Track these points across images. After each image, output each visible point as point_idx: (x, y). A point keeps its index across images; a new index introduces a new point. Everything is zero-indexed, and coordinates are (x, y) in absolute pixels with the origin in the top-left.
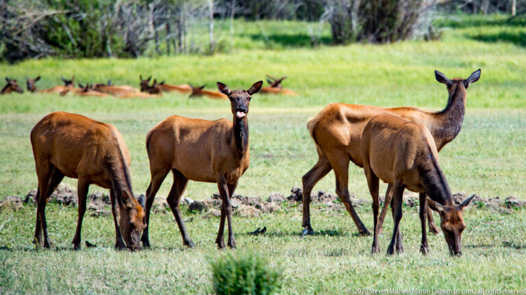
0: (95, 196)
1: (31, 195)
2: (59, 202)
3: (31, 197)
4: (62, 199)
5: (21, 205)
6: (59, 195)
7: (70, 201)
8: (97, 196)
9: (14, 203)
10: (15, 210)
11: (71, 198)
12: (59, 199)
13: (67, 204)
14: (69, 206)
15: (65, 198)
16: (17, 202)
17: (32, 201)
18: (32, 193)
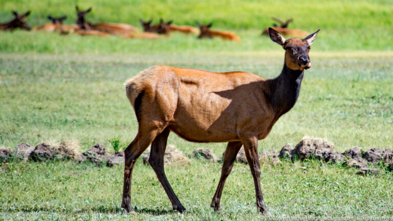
0: (353, 152)
1: (286, 150)
2: (319, 158)
3: (287, 152)
4: (321, 155)
5: (278, 160)
6: (317, 150)
7: (329, 157)
8: (356, 152)
9: (271, 158)
10: (273, 166)
11: (329, 154)
12: (317, 154)
13: (327, 160)
14: (329, 162)
15: (324, 154)
16: (274, 157)
17: (287, 156)
18: (286, 148)
